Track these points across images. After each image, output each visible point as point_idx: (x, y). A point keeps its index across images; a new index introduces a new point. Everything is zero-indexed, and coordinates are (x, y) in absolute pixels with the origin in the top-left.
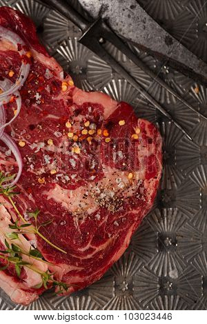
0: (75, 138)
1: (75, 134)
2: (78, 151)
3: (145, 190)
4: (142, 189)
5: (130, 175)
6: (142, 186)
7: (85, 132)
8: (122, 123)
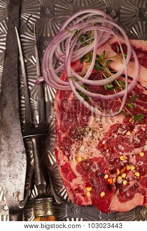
0: (128, 168)
1: (130, 170)
2: (121, 158)
3: (64, 154)
4: (67, 153)
5: (80, 159)
6: (68, 156)
7: (124, 175)
8: (103, 194)
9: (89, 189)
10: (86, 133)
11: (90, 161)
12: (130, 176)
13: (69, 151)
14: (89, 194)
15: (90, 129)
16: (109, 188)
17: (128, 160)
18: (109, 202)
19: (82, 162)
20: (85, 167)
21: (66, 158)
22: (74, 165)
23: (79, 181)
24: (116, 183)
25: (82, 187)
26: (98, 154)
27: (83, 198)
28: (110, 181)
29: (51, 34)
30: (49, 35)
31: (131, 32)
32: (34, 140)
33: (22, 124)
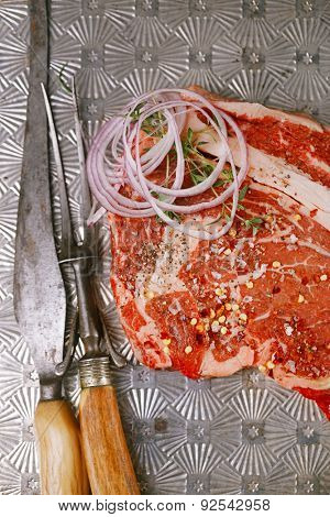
9: (167, 342)
10: (159, 254)
11: (168, 298)
12: (231, 320)
13: (133, 283)
14: (166, 350)
15: (167, 247)
16: (198, 339)
17: (228, 294)
18: (200, 361)
19: (154, 299)
20: (158, 308)
21: (128, 294)
22: (141, 304)
23: (150, 329)
24: (210, 331)
25: (155, 339)
26: (180, 286)
27: (157, 357)
28: (200, 328)
29: (100, 93)
30: (96, 96)
31: (231, 87)
32: (77, 267)
33: (56, 240)
